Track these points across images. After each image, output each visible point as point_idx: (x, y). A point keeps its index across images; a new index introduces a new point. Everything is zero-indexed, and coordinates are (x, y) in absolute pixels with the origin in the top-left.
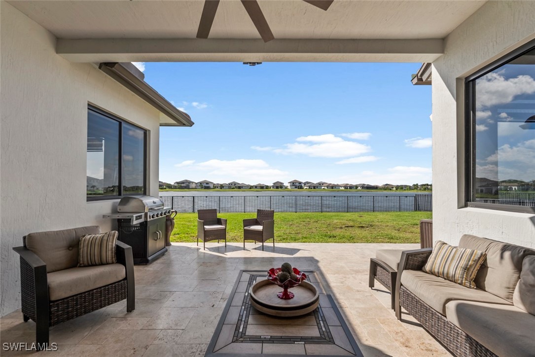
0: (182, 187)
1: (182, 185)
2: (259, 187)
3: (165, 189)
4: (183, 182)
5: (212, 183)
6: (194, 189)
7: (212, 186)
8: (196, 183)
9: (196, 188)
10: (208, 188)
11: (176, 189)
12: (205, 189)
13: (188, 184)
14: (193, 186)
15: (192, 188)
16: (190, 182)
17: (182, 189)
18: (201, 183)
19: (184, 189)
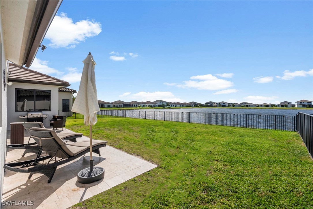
0: (208, 105)
1: (208, 104)
2: (264, 106)
3: (199, 106)
4: (209, 103)
5: (227, 103)
6: (215, 107)
7: (227, 105)
8: (217, 103)
9: (217, 106)
10: (224, 106)
11: (205, 107)
12: (222, 107)
13: (211, 104)
14: (215, 105)
15: (214, 106)
16: (212, 103)
17: (208, 107)
18: (220, 103)
19: (209, 107)
